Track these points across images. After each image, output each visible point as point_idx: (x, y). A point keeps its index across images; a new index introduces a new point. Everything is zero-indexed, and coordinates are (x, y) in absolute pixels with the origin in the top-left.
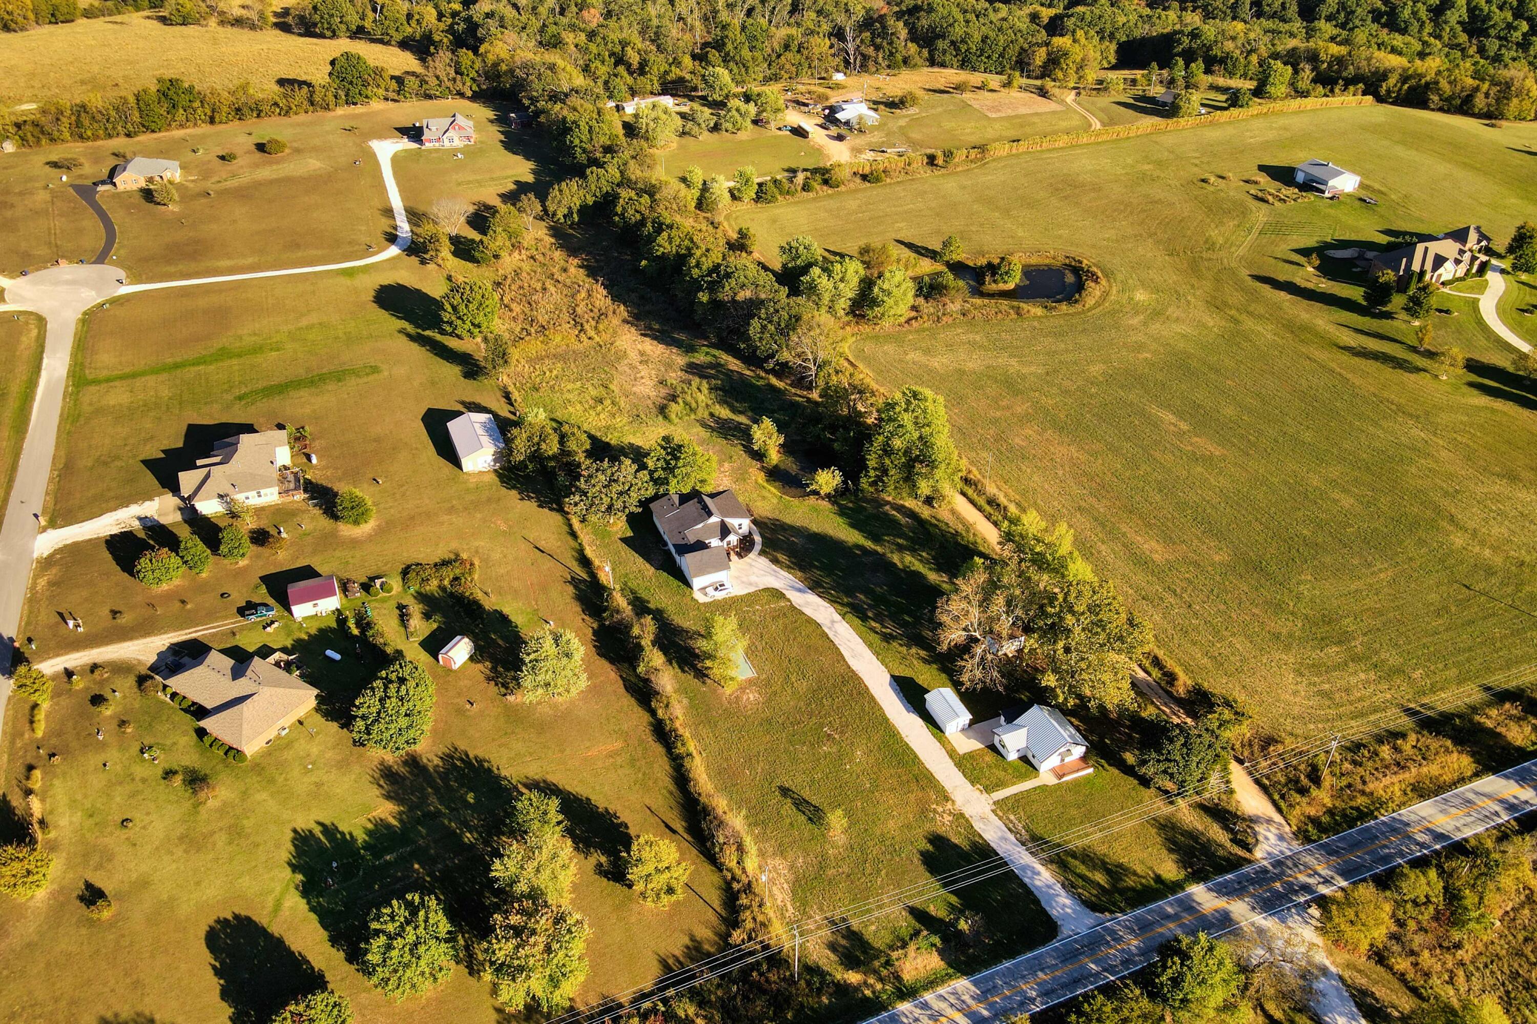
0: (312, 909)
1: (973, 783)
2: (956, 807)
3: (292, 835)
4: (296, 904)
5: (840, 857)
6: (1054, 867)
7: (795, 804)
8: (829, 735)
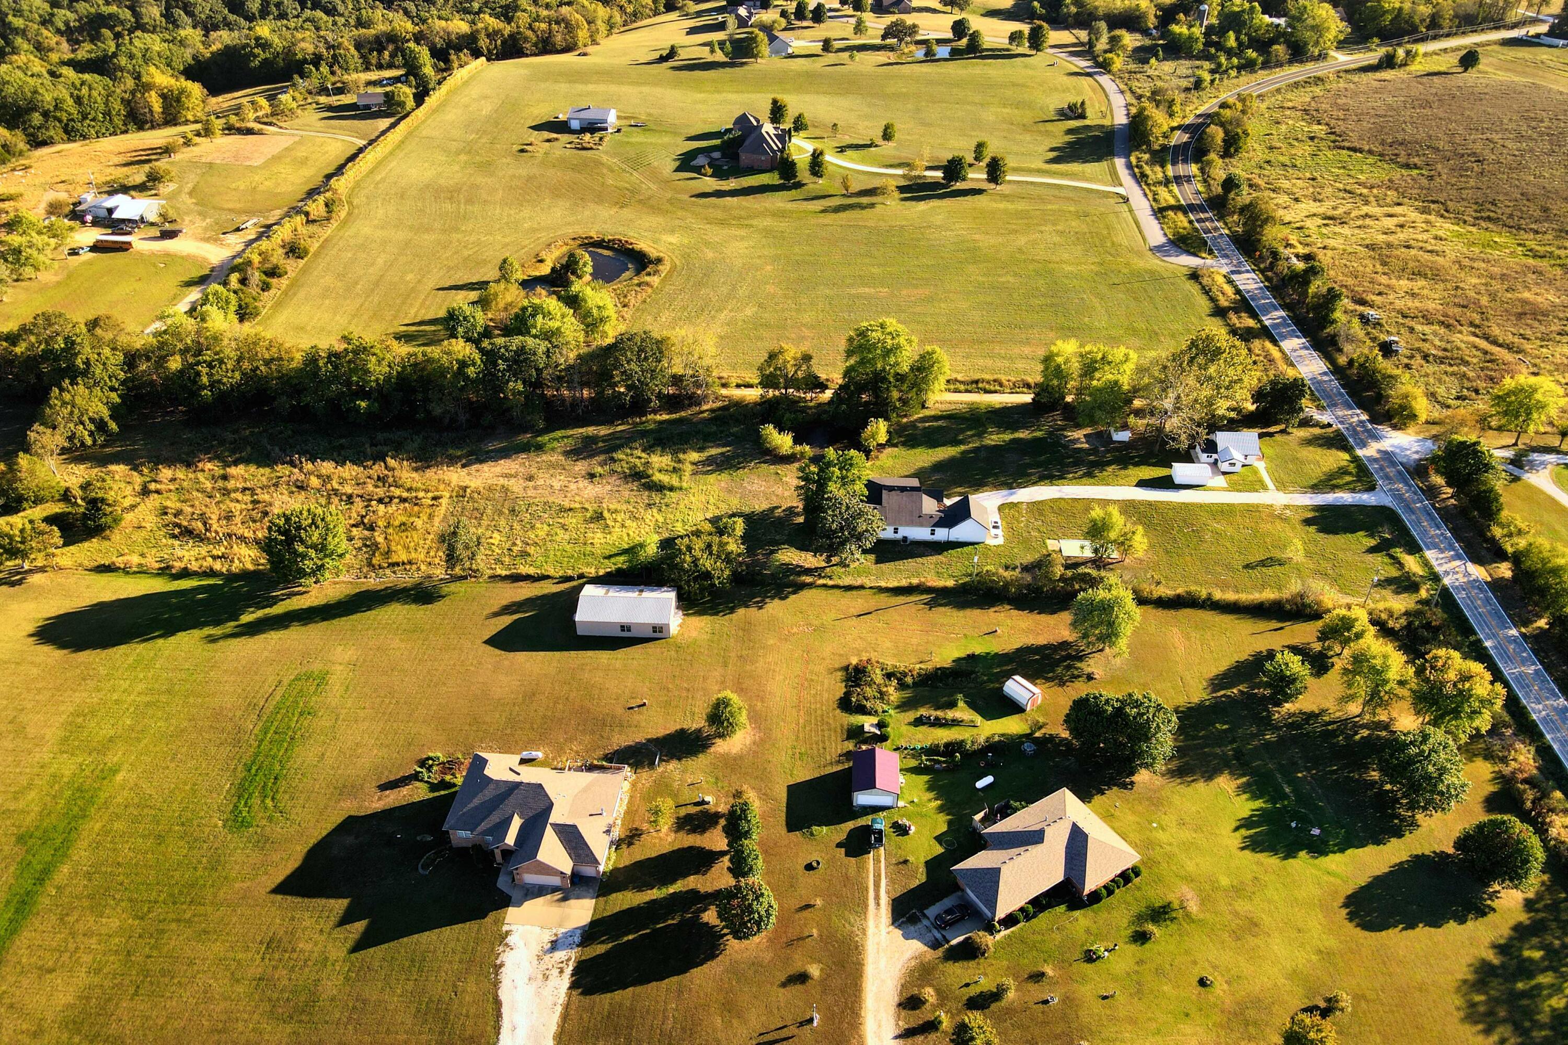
0: (1342, 851)
1: (1258, 492)
2: (1277, 507)
3: (1247, 852)
4: (1334, 862)
5: (1317, 564)
7: (1264, 566)
8: (1193, 531)
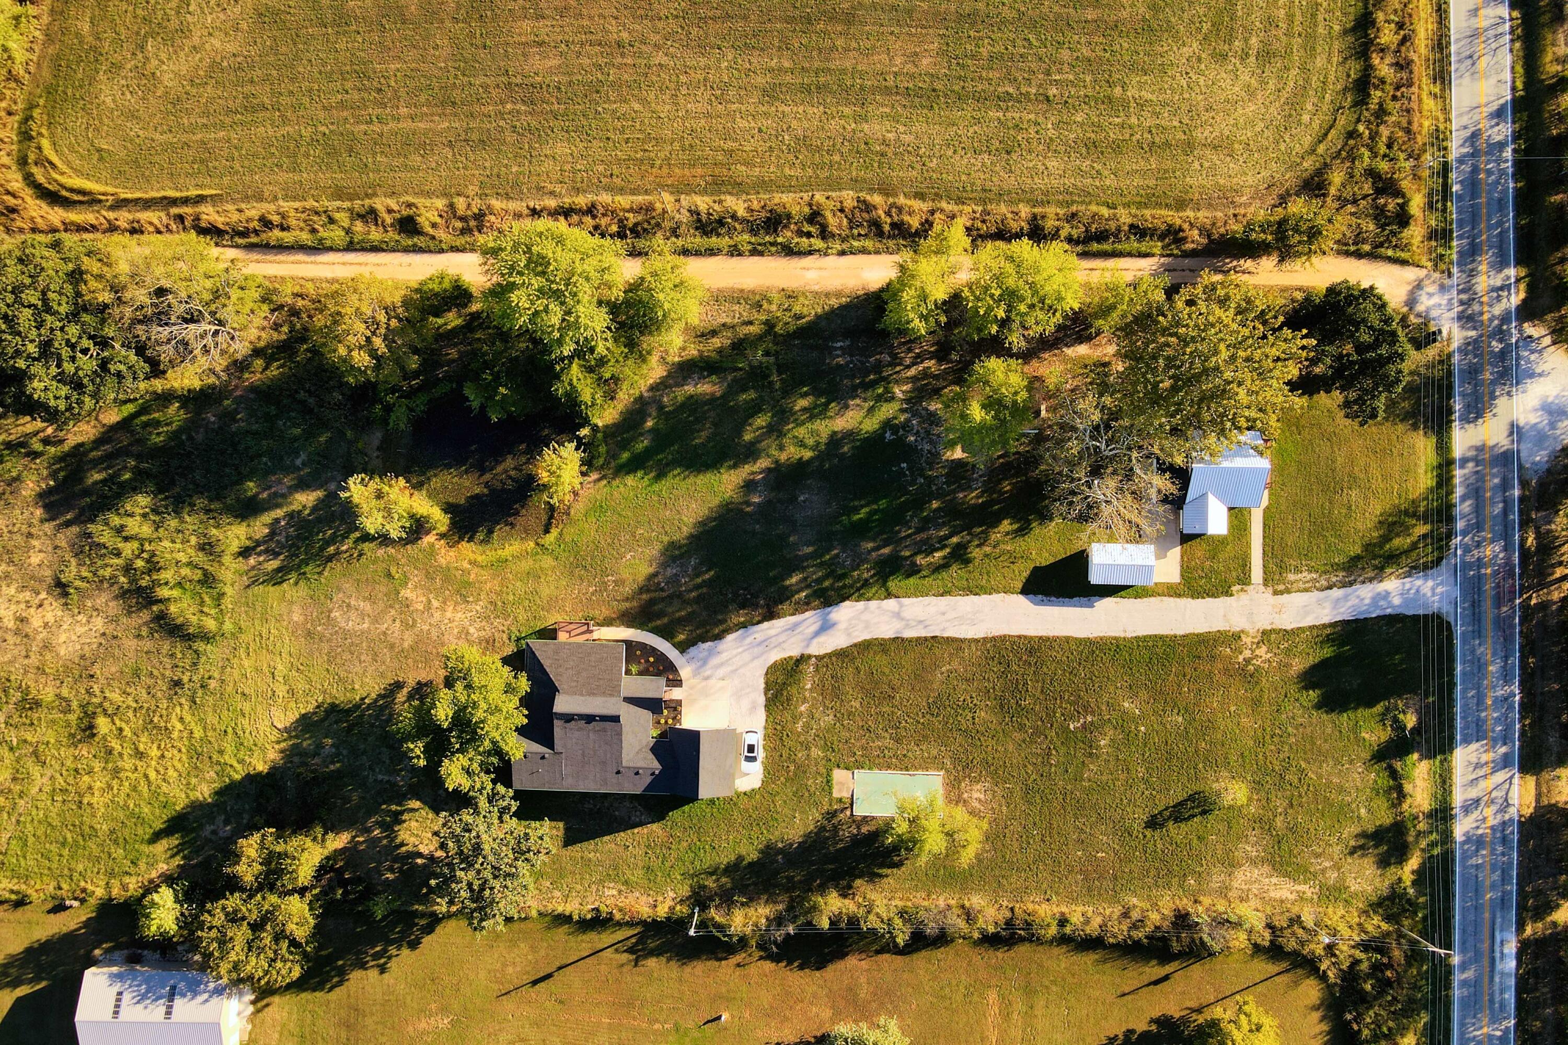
1: (1228, 593)
2: (1252, 632)
5: (1264, 802)
6: (1388, 571)
7: (1177, 820)
8: (1084, 727)
